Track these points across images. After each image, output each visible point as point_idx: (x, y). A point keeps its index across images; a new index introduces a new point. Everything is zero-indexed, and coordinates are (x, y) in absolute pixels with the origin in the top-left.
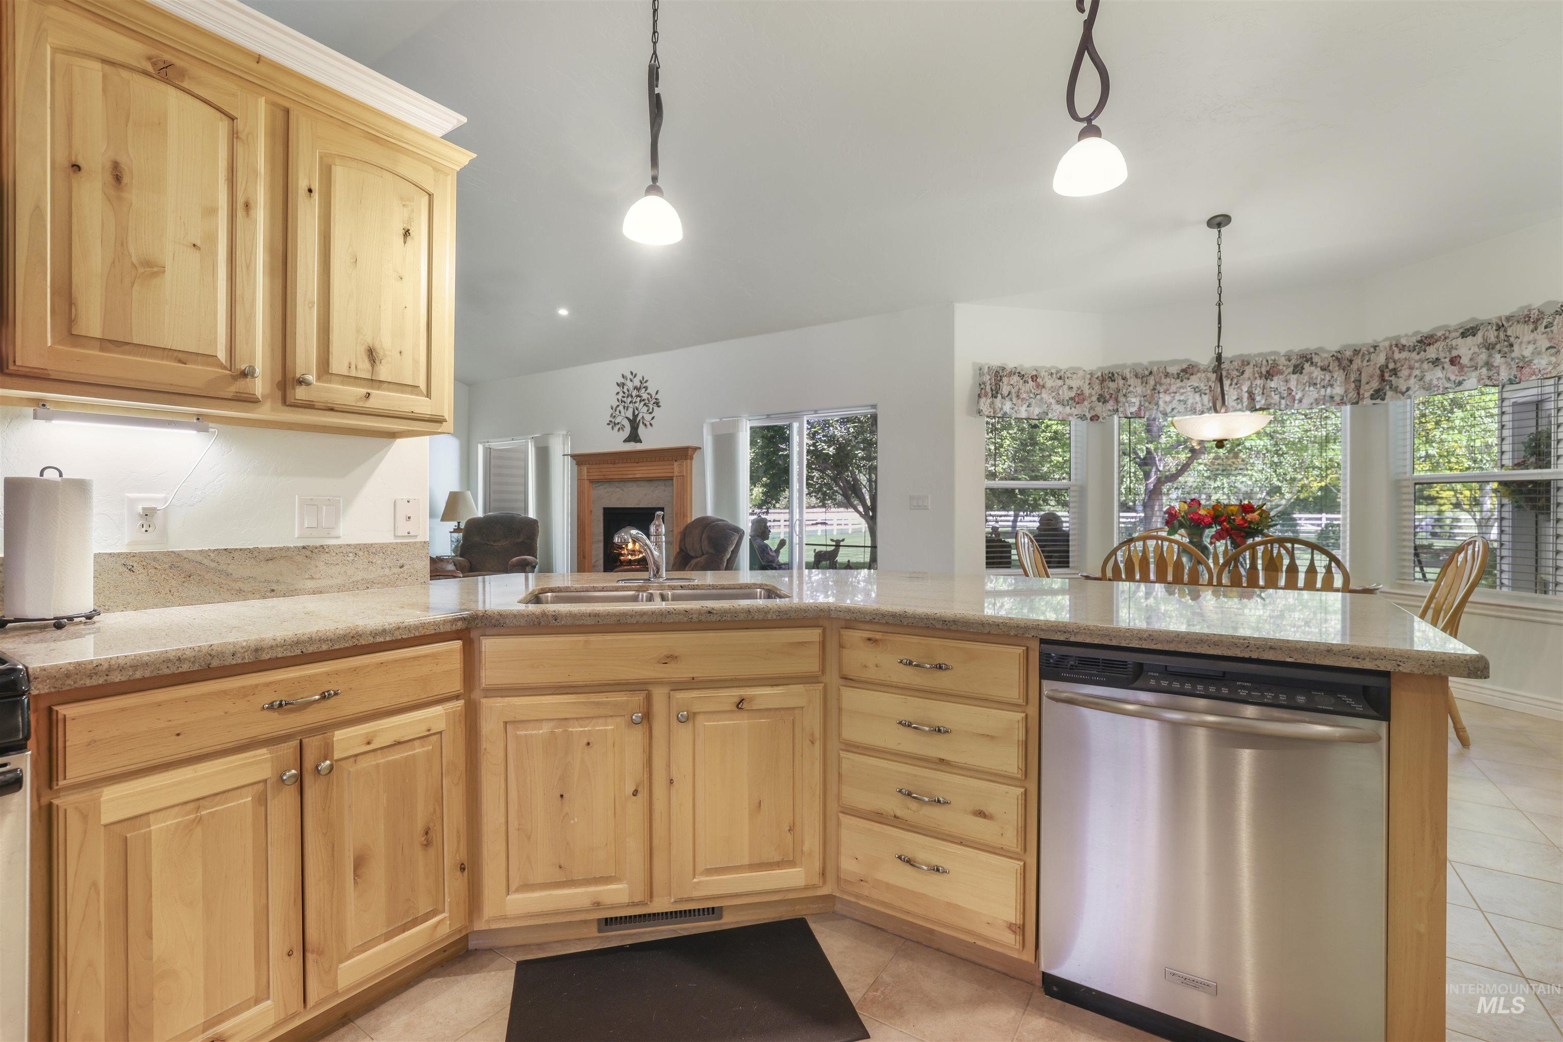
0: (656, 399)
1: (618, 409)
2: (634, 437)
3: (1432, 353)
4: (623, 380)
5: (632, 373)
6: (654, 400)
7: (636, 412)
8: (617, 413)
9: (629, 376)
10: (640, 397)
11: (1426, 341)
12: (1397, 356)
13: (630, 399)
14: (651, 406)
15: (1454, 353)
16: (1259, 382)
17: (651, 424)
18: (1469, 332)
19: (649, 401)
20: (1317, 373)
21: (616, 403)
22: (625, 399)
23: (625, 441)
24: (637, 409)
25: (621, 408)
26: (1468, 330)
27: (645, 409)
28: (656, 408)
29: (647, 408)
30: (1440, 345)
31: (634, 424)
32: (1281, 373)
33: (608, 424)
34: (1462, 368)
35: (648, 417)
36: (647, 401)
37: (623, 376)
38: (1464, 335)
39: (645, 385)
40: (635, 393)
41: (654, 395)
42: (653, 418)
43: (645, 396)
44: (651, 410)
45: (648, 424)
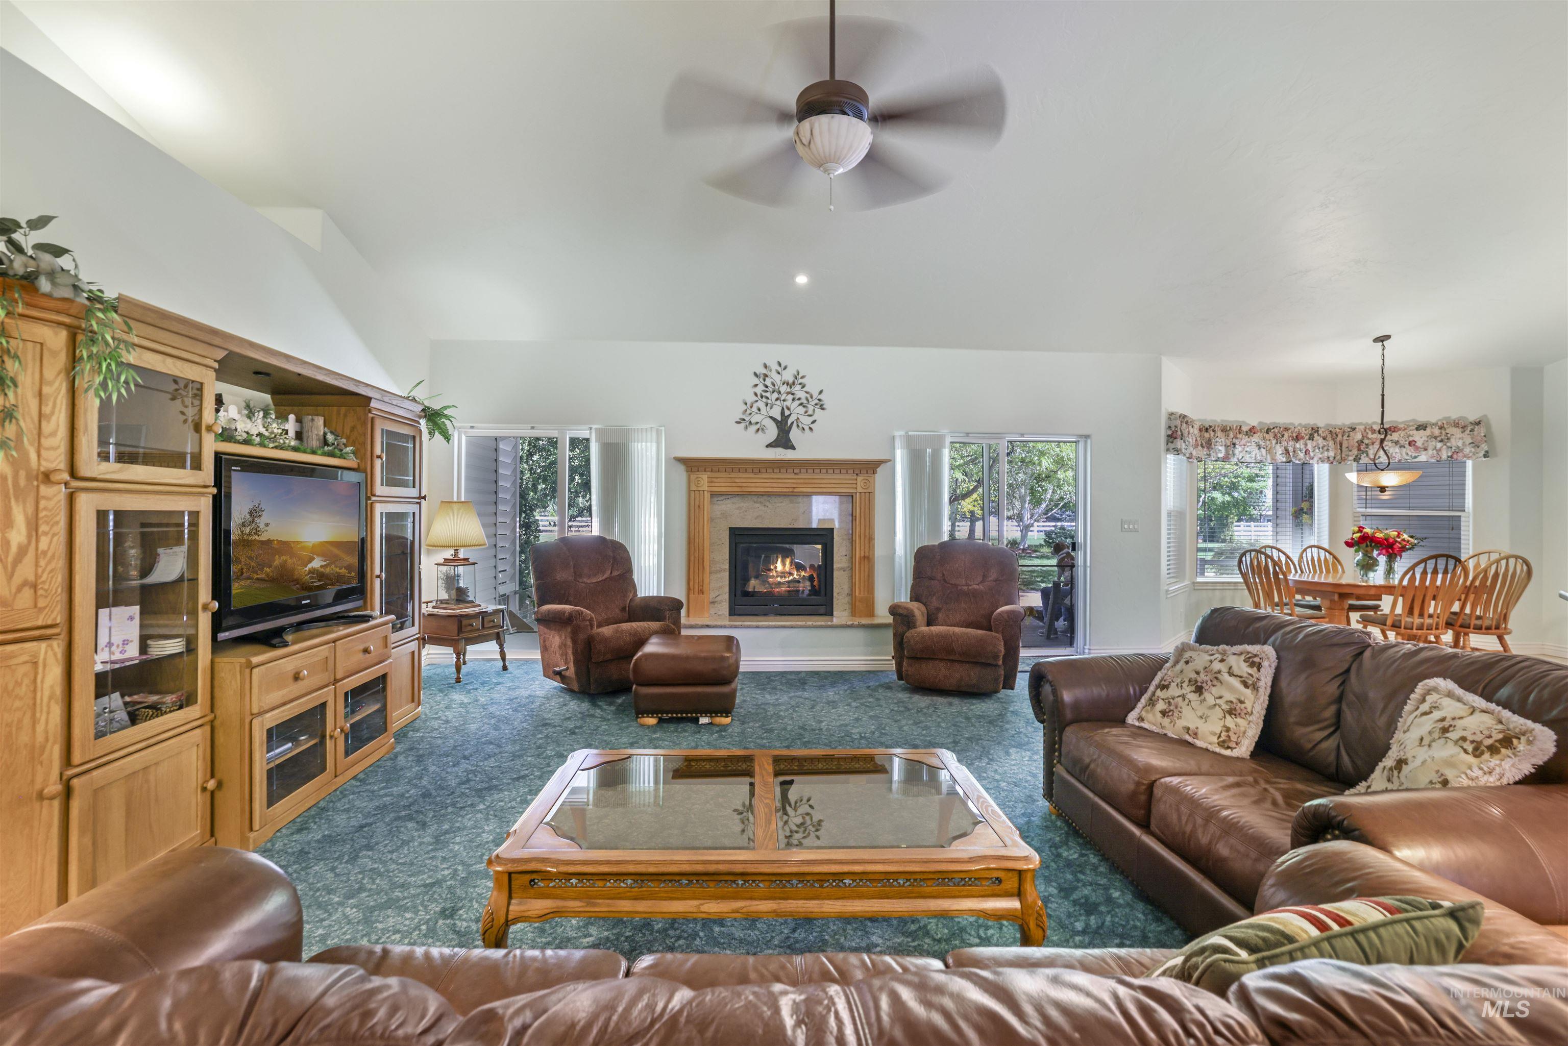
0: (819, 400)
1: (755, 405)
2: (783, 441)
4: (764, 371)
5: (780, 364)
6: (817, 401)
7: (787, 413)
8: (755, 409)
9: (775, 367)
10: (793, 394)
11: (1391, 429)
12: (1370, 436)
13: (775, 395)
14: (811, 408)
15: (1411, 439)
16: (1291, 443)
17: (811, 429)
18: (1421, 427)
19: (808, 400)
20: (1321, 442)
21: (751, 398)
22: (768, 394)
23: (769, 446)
24: (788, 409)
25: (761, 404)
26: (1419, 426)
27: (801, 410)
28: (818, 411)
29: (804, 410)
30: (1402, 433)
31: (783, 426)
32: (1303, 438)
33: (738, 423)
34: (1417, 448)
35: (806, 421)
36: (805, 402)
37: (766, 366)
38: (1417, 429)
39: (800, 381)
40: (784, 389)
41: (815, 395)
42: (814, 422)
43: (801, 394)
44: (810, 412)
45: (806, 428)
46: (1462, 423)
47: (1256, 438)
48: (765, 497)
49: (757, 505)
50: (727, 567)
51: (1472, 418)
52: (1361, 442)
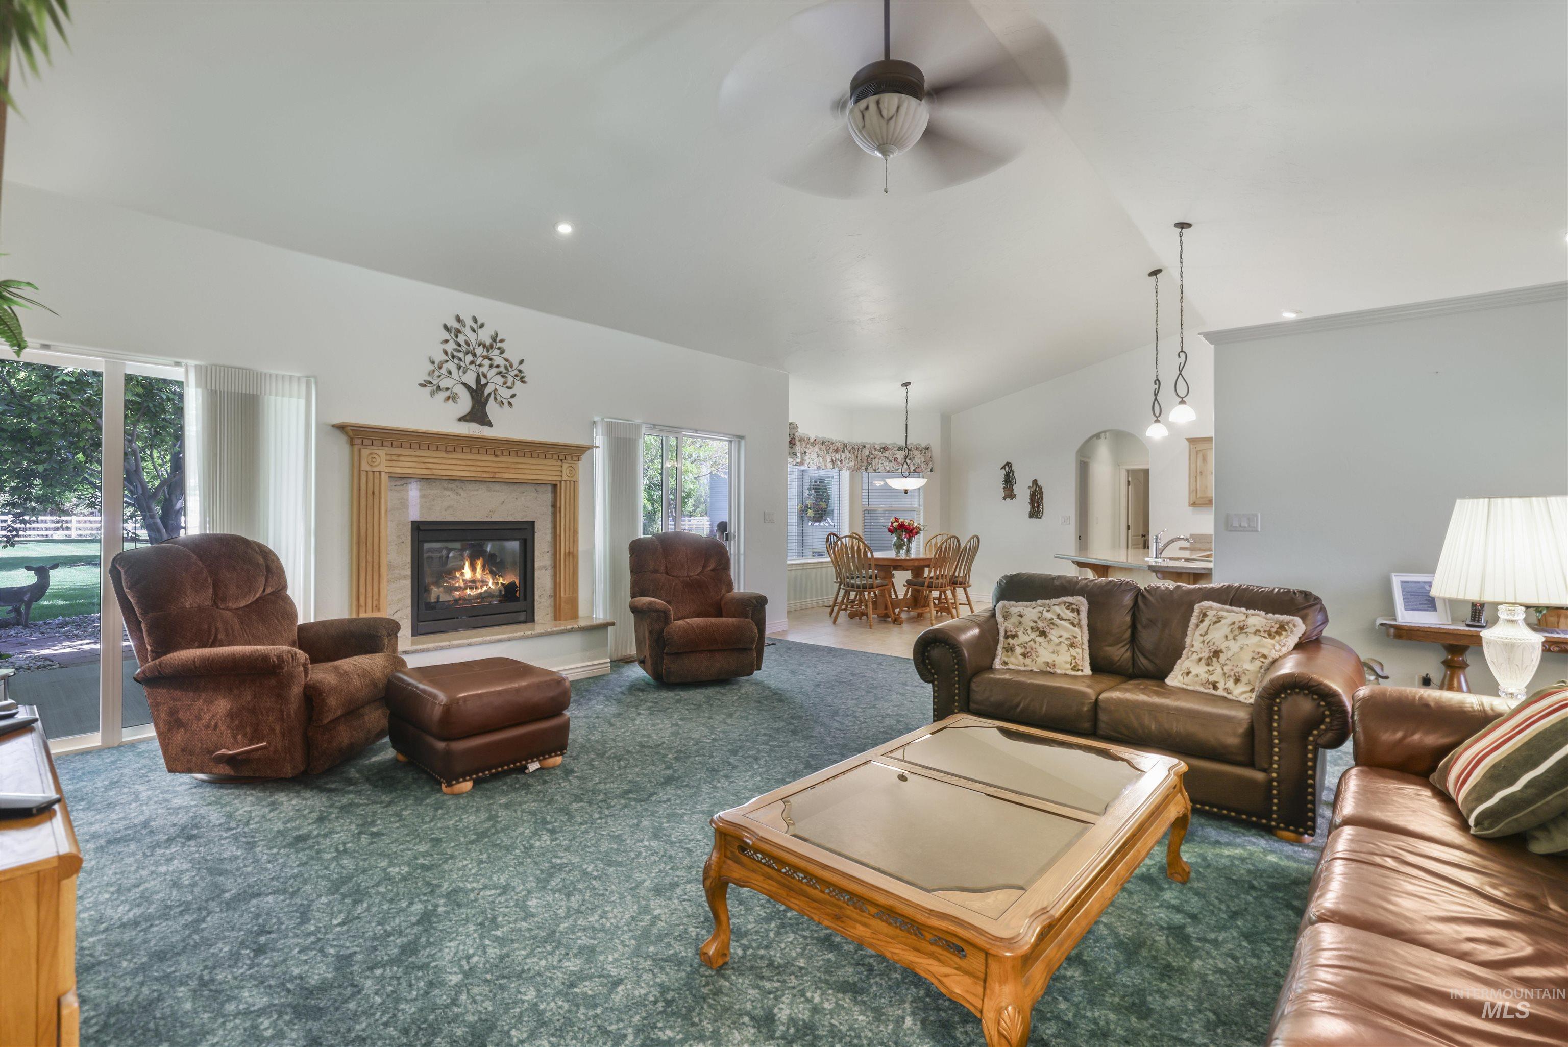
0: (520, 371)
1: (445, 366)
2: (478, 414)
3: (887, 454)
4: (457, 325)
5: (475, 320)
6: (516, 372)
7: (483, 381)
8: (444, 371)
9: (469, 322)
10: (490, 359)
11: (884, 449)
13: (469, 358)
14: (510, 379)
17: (510, 404)
19: (507, 370)
21: (439, 357)
22: (461, 355)
23: (462, 419)
24: (485, 376)
25: (452, 366)
27: (499, 380)
28: (518, 383)
29: (503, 380)
30: (891, 452)
31: (479, 396)
33: (421, 385)
35: (505, 393)
36: (504, 371)
37: (458, 319)
39: (499, 345)
40: (479, 351)
41: (515, 365)
42: (513, 396)
43: (499, 361)
44: (509, 384)
45: (505, 402)
46: (920, 448)
47: (816, 448)
48: (457, 483)
49: (447, 493)
50: (408, 572)
51: (924, 445)
52: (868, 456)
